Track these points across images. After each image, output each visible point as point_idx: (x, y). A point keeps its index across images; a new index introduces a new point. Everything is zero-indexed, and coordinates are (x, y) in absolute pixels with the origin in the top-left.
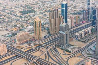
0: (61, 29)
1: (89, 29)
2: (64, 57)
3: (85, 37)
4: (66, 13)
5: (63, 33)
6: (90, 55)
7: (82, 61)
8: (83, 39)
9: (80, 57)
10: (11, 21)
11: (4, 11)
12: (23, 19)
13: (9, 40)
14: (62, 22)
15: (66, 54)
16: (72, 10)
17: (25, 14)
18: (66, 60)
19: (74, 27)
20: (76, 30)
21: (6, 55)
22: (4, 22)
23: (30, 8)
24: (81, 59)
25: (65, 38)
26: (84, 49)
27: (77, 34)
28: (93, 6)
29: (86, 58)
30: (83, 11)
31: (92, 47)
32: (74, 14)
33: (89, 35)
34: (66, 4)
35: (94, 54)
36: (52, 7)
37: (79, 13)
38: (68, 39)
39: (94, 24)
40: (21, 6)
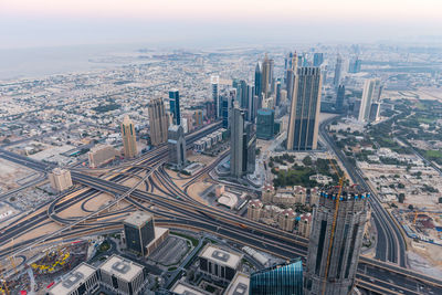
0: (171, 135)
1: (218, 133)
2: (180, 184)
3: (213, 146)
4: (178, 107)
5: (175, 142)
6: (222, 177)
8: (209, 151)
9: (206, 181)
10: (77, 126)
11: (61, 108)
12: (100, 121)
13: (75, 161)
14: (171, 124)
15: (182, 179)
16: (188, 102)
17: (103, 111)
18: (183, 189)
19: (192, 131)
20: (194, 137)
22: (63, 128)
23: (111, 100)
24: (209, 184)
26: (212, 168)
27: (199, 142)
28: (222, 94)
29: (216, 182)
30: (207, 104)
31: (224, 162)
32: (192, 108)
33: (219, 143)
35: (229, 175)
37: (199, 108)
39: (225, 124)
40: (94, 97)
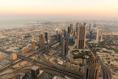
0: (45, 44)
1: (58, 44)
2: (47, 58)
3: (56, 47)
4: (47, 37)
5: (46, 46)
6: (59, 56)
7: (55, 59)
8: (55, 49)
9: (54, 57)
10: (19, 42)
11: (15, 37)
12: (26, 40)
13: (18, 51)
14: (45, 41)
15: (48, 56)
16: (50, 35)
17: (27, 38)
19: (51, 43)
20: (51, 45)
21: (16, 60)
22: (15, 42)
23: (29, 35)
24: (55, 58)
25: (47, 49)
26: (56, 53)
27: (53, 46)
28: (59, 33)
29: (57, 58)
30: (55, 36)
31: (59, 52)
32: (51, 37)
33: (58, 46)
34: (47, 33)
35: (61, 55)
36: (40, 34)
37: (53, 37)
38: (49, 49)
39: (60, 41)
40: (24, 34)
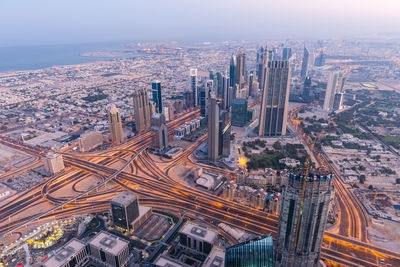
1: (197, 121)
2: (162, 167)
3: (192, 132)
4: (160, 97)
5: (158, 128)
6: (201, 160)
7: (189, 170)
8: (188, 137)
9: (185, 164)
10: (69, 114)
11: (54, 98)
12: (89, 110)
13: (66, 146)
14: (154, 112)
15: (164, 162)
17: (92, 101)
18: (164, 171)
19: (173, 119)
21: (62, 173)
22: (56, 116)
23: (99, 91)
24: (188, 167)
25: (161, 137)
27: (179, 129)
28: (200, 85)
29: (194, 165)
30: (186, 94)
31: (202, 147)
32: (173, 98)
33: (197, 129)
34: (159, 84)
36: (137, 89)
37: (179, 97)
38: (166, 139)
39: (203, 113)
40: (84, 88)
